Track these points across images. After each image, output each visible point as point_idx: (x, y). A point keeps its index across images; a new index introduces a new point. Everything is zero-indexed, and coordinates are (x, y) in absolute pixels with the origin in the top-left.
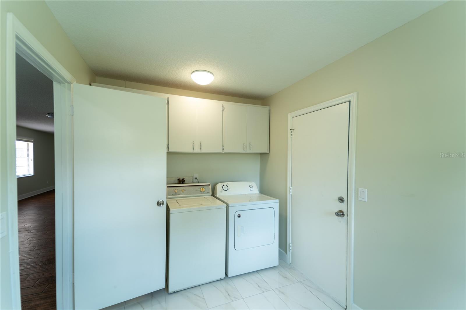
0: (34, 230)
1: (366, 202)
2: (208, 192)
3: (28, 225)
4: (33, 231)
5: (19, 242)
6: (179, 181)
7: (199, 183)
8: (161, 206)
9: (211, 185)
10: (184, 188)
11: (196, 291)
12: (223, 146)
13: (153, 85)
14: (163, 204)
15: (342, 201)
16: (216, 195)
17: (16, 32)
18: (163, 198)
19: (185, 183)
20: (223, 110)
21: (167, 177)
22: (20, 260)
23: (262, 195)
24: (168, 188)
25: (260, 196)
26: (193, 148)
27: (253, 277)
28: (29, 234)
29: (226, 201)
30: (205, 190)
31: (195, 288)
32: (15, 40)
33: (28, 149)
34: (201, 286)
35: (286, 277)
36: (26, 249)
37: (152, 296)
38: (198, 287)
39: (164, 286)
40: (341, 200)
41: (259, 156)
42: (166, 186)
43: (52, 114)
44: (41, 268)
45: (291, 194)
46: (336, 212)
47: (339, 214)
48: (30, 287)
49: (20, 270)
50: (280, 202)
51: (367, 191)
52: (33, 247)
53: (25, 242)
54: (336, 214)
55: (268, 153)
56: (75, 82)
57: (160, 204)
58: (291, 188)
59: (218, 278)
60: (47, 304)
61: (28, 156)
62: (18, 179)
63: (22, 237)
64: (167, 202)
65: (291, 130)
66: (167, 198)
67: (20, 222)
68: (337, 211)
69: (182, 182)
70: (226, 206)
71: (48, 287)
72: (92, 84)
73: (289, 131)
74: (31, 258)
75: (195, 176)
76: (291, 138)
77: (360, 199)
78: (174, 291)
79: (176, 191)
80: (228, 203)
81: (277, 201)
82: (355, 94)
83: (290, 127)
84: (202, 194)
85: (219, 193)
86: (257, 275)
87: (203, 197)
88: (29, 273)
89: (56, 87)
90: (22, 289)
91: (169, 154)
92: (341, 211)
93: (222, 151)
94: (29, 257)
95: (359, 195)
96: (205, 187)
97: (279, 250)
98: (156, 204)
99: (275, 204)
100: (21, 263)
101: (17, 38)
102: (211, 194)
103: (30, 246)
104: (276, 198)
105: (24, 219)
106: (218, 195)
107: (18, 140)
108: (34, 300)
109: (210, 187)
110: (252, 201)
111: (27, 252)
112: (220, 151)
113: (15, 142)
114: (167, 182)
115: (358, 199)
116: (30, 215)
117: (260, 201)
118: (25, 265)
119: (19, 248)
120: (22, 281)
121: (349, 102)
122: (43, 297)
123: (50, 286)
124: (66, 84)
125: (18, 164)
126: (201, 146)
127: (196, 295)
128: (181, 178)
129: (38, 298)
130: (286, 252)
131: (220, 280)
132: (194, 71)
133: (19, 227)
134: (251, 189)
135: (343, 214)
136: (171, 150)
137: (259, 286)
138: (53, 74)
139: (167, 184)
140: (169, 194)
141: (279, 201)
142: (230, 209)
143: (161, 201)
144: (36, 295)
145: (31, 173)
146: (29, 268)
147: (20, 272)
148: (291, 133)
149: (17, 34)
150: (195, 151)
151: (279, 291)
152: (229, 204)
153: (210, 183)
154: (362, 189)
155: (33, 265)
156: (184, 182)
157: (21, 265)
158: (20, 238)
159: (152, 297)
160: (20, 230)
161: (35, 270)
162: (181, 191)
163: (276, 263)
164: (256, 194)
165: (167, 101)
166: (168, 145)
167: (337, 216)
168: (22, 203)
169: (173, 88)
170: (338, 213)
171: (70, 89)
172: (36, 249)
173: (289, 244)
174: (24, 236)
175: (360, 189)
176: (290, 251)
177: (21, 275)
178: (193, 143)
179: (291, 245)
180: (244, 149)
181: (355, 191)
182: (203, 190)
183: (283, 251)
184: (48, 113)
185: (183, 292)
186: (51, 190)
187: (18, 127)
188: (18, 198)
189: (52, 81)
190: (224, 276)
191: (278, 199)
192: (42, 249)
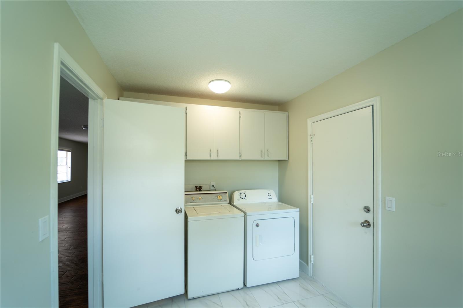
0: (70, 230)
1: (393, 211)
2: (226, 201)
3: (66, 226)
4: (70, 232)
5: (59, 241)
6: (197, 189)
7: (216, 190)
8: (180, 213)
9: (228, 193)
10: (202, 195)
11: (215, 299)
12: (240, 153)
13: (173, 96)
14: (181, 212)
15: (368, 211)
16: (233, 203)
17: (61, 59)
18: (181, 205)
19: (202, 191)
20: (240, 117)
21: (185, 185)
22: (59, 258)
23: (281, 204)
24: (186, 195)
25: (279, 205)
26: (210, 156)
27: (273, 288)
28: (66, 234)
29: (243, 210)
30: (222, 198)
31: (214, 296)
32: (60, 65)
33: (67, 158)
34: (219, 294)
35: (307, 290)
36: (64, 248)
37: (172, 299)
38: (216, 295)
39: (183, 292)
40: (367, 209)
41: (277, 163)
42: (184, 193)
43: (87, 126)
44: (75, 266)
45: (312, 202)
46: (362, 223)
47: (365, 225)
48: (67, 283)
49: (59, 267)
50: (300, 212)
51: (395, 200)
52: (69, 247)
53: (62, 242)
54: (361, 224)
55: (287, 159)
56: (106, 98)
57: (179, 212)
58: (312, 196)
59: (237, 288)
60: (81, 300)
61: (67, 164)
62: (59, 184)
63: (60, 237)
64: (185, 210)
65: (311, 136)
66: (185, 206)
67: (59, 223)
68: (363, 221)
69: (199, 190)
70: (244, 215)
71: (81, 284)
72: (120, 98)
73: (309, 137)
74: (68, 257)
75: (212, 184)
76: (311, 144)
77: (387, 208)
78: (193, 298)
79: (194, 199)
80: (246, 211)
81: (298, 210)
82: (378, 99)
83: (309, 133)
84: (219, 201)
85: (237, 201)
86: (277, 286)
87: (221, 205)
88: (66, 270)
89: (91, 103)
90: (60, 284)
91: (187, 161)
92: (366, 221)
93: (240, 158)
94: (66, 255)
95: (386, 205)
96: (223, 195)
97: (300, 262)
98: (175, 211)
99: (295, 213)
100: (60, 261)
101: (62, 63)
102: (228, 202)
103: (67, 245)
104: (297, 207)
105: (63, 220)
106: (235, 203)
107: (59, 150)
108: (69, 295)
109: (227, 195)
110: (271, 210)
111: (64, 250)
112: (238, 158)
113: (57, 152)
114: (185, 190)
115: (385, 208)
116: (67, 217)
117: (279, 210)
118: (63, 263)
119: (59, 247)
120: (60, 277)
121: (372, 106)
122: (77, 293)
123: (83, 283)
124: (99, 100)
125: (59, 171)
126: (218, 153)
127: (214, 303)
128: (199, 186)
129: (73, 294)
130: (307, 264)
131: (239, 289)
132: (212, 81)
133: (58, 227)
134: (270, 197)
135: (369, 225)
136: (189, 158)
137: (278, 298)
138: (89, 92)
139: (185, 191)
140: (186, 201)
141: (300, 210)
142: (248, 218)
143: (179, 208)
144: (71, 291)
145: (69, 179)
146: (66, 266)
147: (59, 269)
148: (311, 139)
149: (61, 60)
150: (212, 158)
151: (300, 304)
152: (247, 213)
153: (227, 191)
154: (390, 198)
155: (69, 262)
156: (201, 189)
157: (59, 262)
158: (59, 237)
159: (172, 301)
160: (60, 231)
161: (71, 268)
162: (198, 199)
163: (297, 276)
164: (274, 202)
165: (185, 110)
166: (186, 153)
167: (363, 226)
168: (61, 206)
169: (191, 97)
170: (363, 224)
171: (102, 104)
172: (72, 248)
173: (311, 255)
174: (63, 236)
175: (387, 198)
176: (312, 263)
177: (59, 272)
178: (210, 151)
179: (312, 256)
180: (261, 156)
181: (382, 199)
182: (220, 198)
183: (305, 262)
184: (84, 126)
185: (201, 298)
186: (84, 194)
187: (60, 138)
188: (59, 201)
189: (87, 98)
190: (242, 285)
191: (298, 208)
192: (76, 248)
